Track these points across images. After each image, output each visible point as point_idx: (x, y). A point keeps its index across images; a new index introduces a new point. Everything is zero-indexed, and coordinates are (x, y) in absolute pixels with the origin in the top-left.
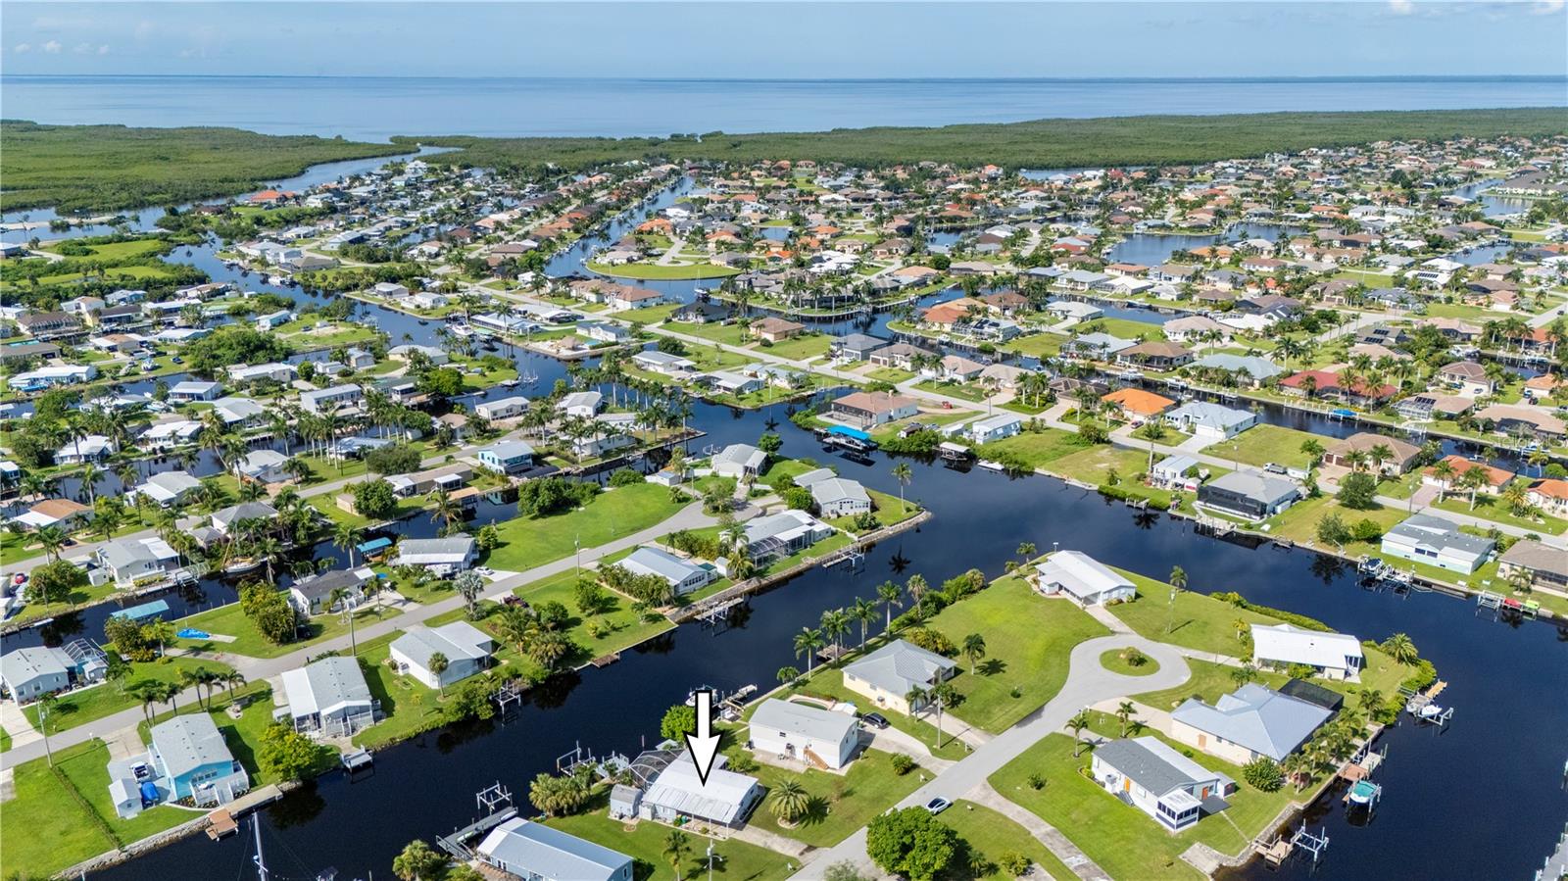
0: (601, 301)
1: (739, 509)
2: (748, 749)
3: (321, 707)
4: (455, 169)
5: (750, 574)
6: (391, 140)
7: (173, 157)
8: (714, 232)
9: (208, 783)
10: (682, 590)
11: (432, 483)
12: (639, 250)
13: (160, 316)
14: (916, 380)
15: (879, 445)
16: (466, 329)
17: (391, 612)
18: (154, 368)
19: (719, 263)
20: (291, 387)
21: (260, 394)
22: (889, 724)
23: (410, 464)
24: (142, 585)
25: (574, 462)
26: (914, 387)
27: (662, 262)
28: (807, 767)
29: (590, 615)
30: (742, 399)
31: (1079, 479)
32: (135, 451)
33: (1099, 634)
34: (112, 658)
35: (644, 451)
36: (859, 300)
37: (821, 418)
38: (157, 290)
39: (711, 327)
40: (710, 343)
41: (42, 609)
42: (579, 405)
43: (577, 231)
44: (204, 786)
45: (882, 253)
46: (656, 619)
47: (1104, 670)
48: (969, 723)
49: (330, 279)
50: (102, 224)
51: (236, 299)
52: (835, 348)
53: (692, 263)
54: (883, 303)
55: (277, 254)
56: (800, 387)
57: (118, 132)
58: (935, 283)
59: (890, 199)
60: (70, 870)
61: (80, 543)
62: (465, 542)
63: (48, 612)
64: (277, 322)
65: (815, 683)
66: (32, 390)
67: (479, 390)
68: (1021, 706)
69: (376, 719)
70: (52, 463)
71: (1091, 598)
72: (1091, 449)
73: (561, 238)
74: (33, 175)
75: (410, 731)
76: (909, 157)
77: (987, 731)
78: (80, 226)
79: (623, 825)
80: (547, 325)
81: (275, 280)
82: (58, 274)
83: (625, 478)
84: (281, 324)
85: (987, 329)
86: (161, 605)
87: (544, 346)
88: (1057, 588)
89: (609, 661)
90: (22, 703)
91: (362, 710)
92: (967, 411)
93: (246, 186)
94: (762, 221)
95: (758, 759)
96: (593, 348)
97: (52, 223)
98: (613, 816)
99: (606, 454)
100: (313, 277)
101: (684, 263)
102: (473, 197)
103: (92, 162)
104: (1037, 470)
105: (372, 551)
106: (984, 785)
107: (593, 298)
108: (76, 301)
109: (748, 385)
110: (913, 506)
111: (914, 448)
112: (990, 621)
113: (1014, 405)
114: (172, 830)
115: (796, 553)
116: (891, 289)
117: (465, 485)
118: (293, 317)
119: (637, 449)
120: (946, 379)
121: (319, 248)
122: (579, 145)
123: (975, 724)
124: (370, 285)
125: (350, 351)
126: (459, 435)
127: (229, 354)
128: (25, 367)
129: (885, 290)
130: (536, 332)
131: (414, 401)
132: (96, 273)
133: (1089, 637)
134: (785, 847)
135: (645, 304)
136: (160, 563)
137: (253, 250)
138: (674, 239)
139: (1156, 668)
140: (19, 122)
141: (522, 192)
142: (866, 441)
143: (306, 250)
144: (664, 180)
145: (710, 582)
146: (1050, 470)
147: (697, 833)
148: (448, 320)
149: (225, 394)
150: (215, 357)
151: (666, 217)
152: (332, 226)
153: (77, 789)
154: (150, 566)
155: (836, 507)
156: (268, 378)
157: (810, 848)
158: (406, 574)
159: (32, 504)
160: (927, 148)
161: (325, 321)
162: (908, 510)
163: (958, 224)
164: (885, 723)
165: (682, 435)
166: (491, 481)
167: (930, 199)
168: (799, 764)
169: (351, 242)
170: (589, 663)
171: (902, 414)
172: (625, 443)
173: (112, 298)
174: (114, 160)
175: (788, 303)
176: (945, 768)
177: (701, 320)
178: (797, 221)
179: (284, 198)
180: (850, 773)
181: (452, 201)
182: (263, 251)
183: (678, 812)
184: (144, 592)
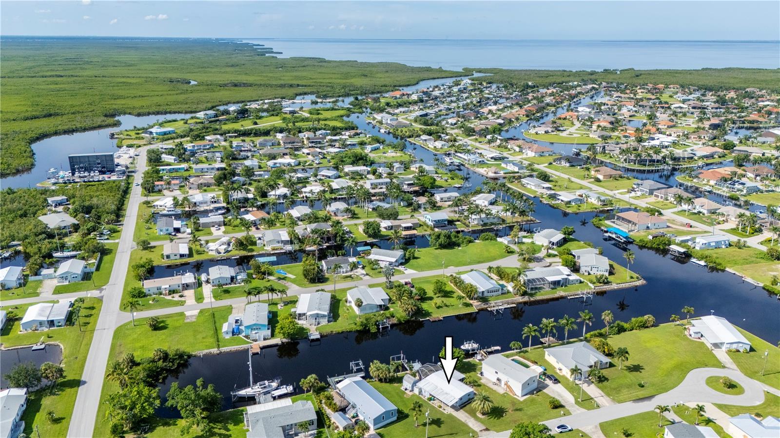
0: (521, 151)
1: (537, 262)
2: (480, 376)
3: (308, 311)
4: (485, 84)
5: (525, 294)
6: (463, 70)
7: (369, 75)
8: (599, 120)
9: (256, 331)
10: (486, 294)
11: (400, 226)
12: (553, 127)
13: (331, 142)
14: (676, 210)
15: (634, 241)
16: (450, 159)
17: (358, 278)
18: (319, 164)
19: (594, 136)
20: (366, 177)
21: (353, 178)
22: (559, 382)
23: (394, 216)
24: (274, 249)
25: (468, 226)
26: (674, 213)
27: (564, 134)
28: (505, 392)
29: (438, 297)
30: (569, 207)
31: (753, 278)
32: (297, 196)
33: (714, 366)
34: (250, 276)
35: (504, 226)
36: (665, 163)
37: (608, 222)
38: (335, 131)
39: (573, 169)
40: (566, 176)
41: (237, 252)
42: (482, 200)
43: (527, 116)
44: (254, 332)
45: (694, 138)
46: (467, 305)
47: (705, 385)
48: (605, 393)
49: (404, 132)
50: (330, 102)
51: (364, 137)
52: (635, 186)
53: (579, 136)
54: (679, 165)
55: (387, 119)
56: (605, 205)
57: (353, 64)
58: (720, 157)
59: (717, 108)
60: (199, 352)
61: (261, 229)
62: (399, 253)
63: (237, 253)
64: (374, 149)
65: (531, 353)
66: (274, 167)
67: (443, 187)
68: (642, 392)
69: (329, 321)
70: (266, 196)
71: (720, 345)
72: (771, 263)
73: (517, 119)
74: (314, 81)
75: (340, 330)
76: (742, 85)
77: (613, 400)
78: (321, 103)
79: (405, 393)
80: (488, 161)
81: (382, 131)
82: (304, 122)
83: (487, 237)
84: (375, 150)
85: (737, 186)
86: (274, 258)
87: (482, 171)
88: (699, 335)
89: (437, 320)
90: (213, 286)
91: (324, 316)
92: (701, 230)
93: (391, 89)
94: (630, 116)
95: (483, 381)
96: (505, 173)
97: (312, 101)
98: (403, 388)
99: (485, 224)
100: (397, 130)
101: (575, 135)
102: (485, 97)
103: (339, 76)
104: (727, 269)
105: (363, 251)
106: (596, 426)
107: (517, 149)
108: (304, 133)
109: (575, 200)
110: (635, 275)
111: (655, 246)
112: (648, 345)
113: (734, 231)
114: (238, 346)
115: (556, 288)
116: (688, 158)
117: (414, 229)
118: (381, 147)
119: (501, 224)
120: (696, 211)
121: (407, 118)
122: (551, 73)
123: (608, 395)
124: (419, 136)
125: (394, 164)
126: (423, 206)
127: (349, 160)
128: (274, 158)
129: (684, 158)
130: (482, 163)
131: (412, 189)
132: (317, 122)
133: (706, 366)
134: (474, 425)
135: (542, 154)
136: (282, 241)
137: (378, 117)
138: (576, 122)
139: (742, 392)
140: (319, 58)
141: (511, 96)
142: (626, 238)
143: (401, 119)
144: (588, 92)
145: (502, 294)
146: (735, 270)
147: (436, 407)
148: (446, 154)
149: (340, 177)
150: (342, 161)
151: (577, 111)
152: (417, 108)
153: (215, 323)
154: (278, 242)
155: (589, 269)
156: (358, 172)
157: (487, 429)
158: (371, 262)
159: (251, 211)
160: (757, 80)
161: (393, 150)
162: (632, 278)
163: (755, 125)
164: (556, 381)
165: (528, 221)
166: (427, 229)
167: (743, 109)
168: (501, 390)
169: (421, 116)
170: (428, 318)
171: (656, 226)
172: (495, 221)
173: (318, 133)
174: (347, 76)
175: (622, 160)
176: (579, 412)
177: (568, 165)
178: (651, 117)
179: (403, 95)
180: (525, 400)
181: (474, 99)
182: (382, 117)
183: (430, 395)
184: (273, 252)
